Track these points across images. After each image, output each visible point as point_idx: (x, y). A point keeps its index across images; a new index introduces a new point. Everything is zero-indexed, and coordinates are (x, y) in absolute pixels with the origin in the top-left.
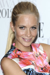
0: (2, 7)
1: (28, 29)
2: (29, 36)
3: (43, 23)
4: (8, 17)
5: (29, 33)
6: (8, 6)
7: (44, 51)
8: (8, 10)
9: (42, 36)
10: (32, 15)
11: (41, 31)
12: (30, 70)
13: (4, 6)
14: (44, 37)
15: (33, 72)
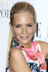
0: (2, 7)
1: (24, 27)
2: (25, 33)
3: (41, 23)
4: (8, 17)
5: (25, 31)
6: (8, 7)
7: (41, 49)
8: (8, 10)
9: (40, 36)
10: (26, 13)
11: (38, 31)
12: (34, 65)
13: (4, 6)
14: (41, 36)
15: (36, 66)
